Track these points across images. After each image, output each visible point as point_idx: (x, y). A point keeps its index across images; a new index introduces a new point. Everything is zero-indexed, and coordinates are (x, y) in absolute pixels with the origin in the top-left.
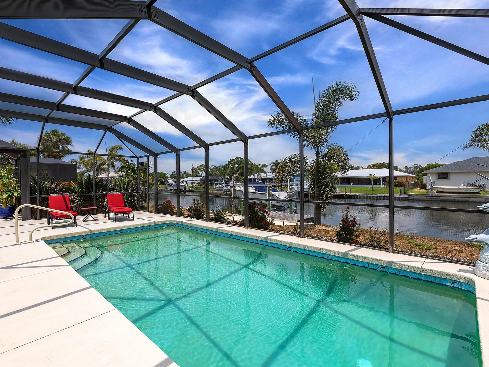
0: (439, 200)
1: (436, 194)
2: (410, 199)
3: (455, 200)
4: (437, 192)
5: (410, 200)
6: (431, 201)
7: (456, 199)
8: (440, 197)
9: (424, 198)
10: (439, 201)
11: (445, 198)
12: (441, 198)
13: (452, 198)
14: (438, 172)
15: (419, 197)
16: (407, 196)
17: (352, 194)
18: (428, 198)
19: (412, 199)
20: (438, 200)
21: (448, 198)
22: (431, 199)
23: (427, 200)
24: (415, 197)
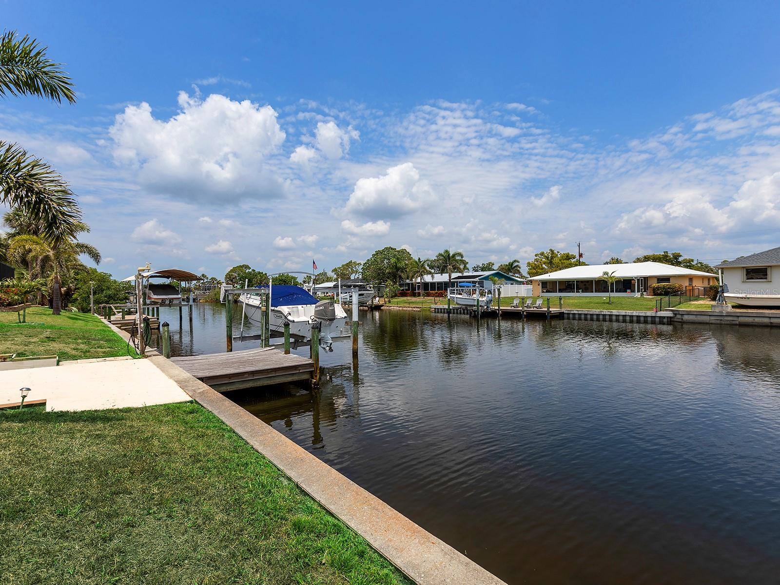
0: (738, 323)
1: (730, 309)
2: (675, 320)
3: (771, 323)
4: (733, 307)
5: (677, 322)
6: (721, 324)
7: (773, 320)
8: (738, 316)
9: (706, 319)
10: (736, 325)
11: (750, 320)
12: (742, 319)
13: (766, 320)
14: (745, 265)
15: (694, 316)
16: (670, 314)
17: (564, 310)
18: (712, 318)
19: (680, 320)
20: (734, 322)
21: (757, 320)
22: (718, 322)
23: (711, 324)
24: (686, 317)
